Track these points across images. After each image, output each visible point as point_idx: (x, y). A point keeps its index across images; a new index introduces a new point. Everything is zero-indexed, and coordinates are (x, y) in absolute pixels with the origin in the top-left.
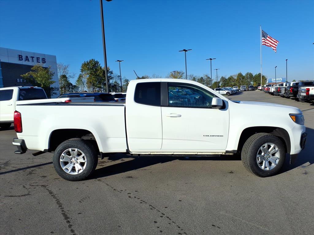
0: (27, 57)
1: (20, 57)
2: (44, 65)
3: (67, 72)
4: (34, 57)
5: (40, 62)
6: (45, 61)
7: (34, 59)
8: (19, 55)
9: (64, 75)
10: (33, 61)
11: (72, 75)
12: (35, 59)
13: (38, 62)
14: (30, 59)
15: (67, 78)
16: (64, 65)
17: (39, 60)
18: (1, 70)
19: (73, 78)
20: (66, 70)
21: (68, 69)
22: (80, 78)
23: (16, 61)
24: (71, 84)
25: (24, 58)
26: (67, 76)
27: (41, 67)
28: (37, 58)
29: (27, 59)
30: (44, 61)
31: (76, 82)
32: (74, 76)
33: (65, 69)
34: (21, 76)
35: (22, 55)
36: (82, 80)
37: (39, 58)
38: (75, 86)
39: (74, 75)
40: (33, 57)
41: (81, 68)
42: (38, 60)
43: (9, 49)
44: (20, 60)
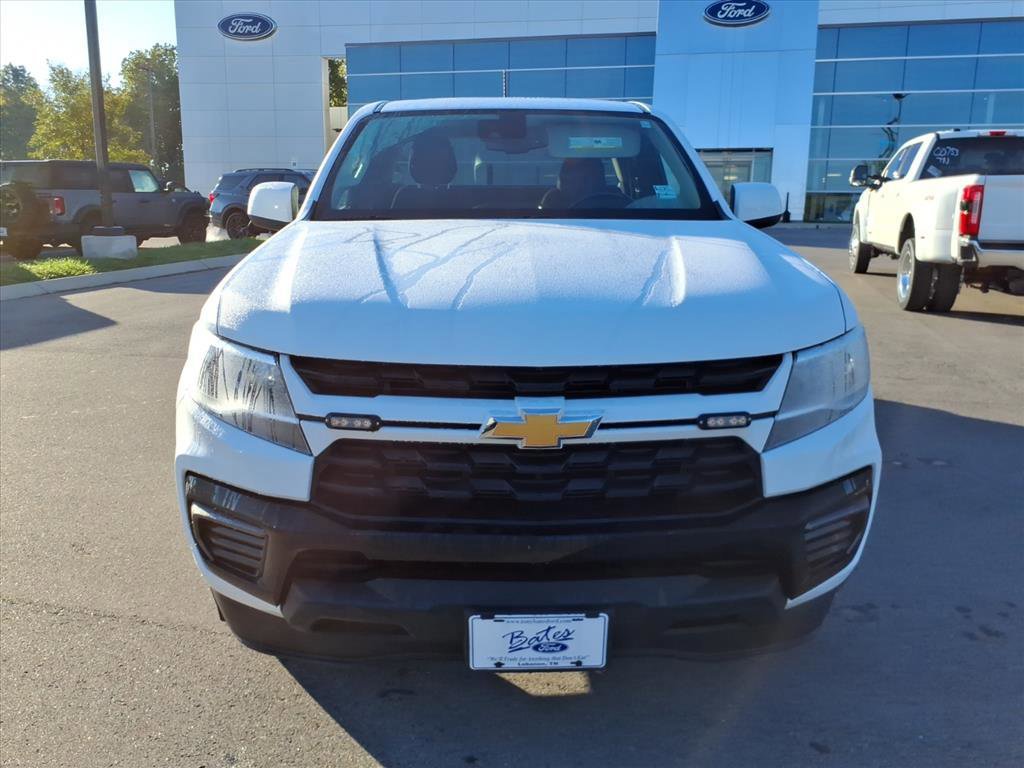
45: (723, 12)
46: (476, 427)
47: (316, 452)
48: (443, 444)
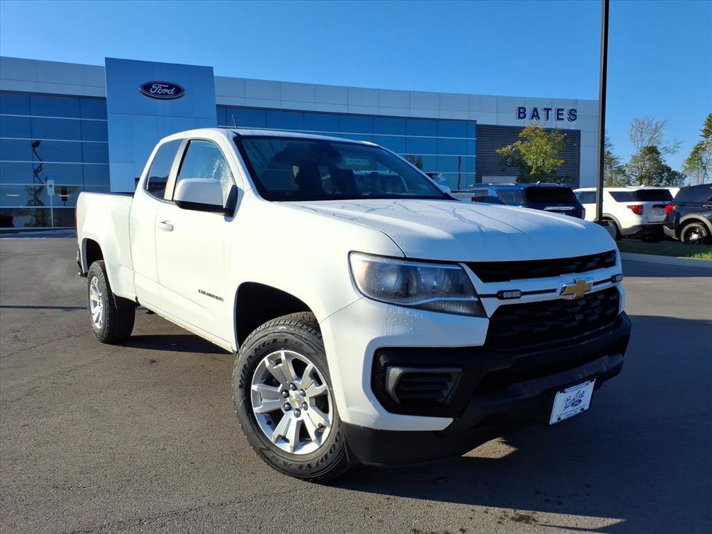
0: (535, 110)
1: (521, 112)
2: (572, 126)
3: (657, 139)
4: (551, 109)
5: (563, 119)
6: (576, 116)
7: (550, 113)
8: (520, 108)
9: (650, 148)
10: (548, 119)
11: (671, 145)
12: (553, 114)
13: (558, 119)
14: (542, 114)
15: (658, 153)
16: (654, 122)
17: (562, 114)
18: (476, 141)
19: (673, 152)
20: (657, 134)
21: (662, 131)
22: (697, 152)
23: (510, 120)
24: (669, 169)
25: (529, 113)
26: (659, 148)
27: (538, 131)
28: (558, 110)
29: (535, 114)
30: (573, 115)
31: (685, 165)
32: (675, 149)
33: (656, 131)
34: (498, 151)
35: (525, 107)
36: (700, 159)
37: (563, 110)
38: (675, 174)
39: (677, 145)
40: (548, 110)
41: (704, 127)
42: (558, 114)
43: (500, 97)
44: (520, 117)
45: (154, 90)
46: (554, 291)
47: (489, 316)
48: (535, 302)
